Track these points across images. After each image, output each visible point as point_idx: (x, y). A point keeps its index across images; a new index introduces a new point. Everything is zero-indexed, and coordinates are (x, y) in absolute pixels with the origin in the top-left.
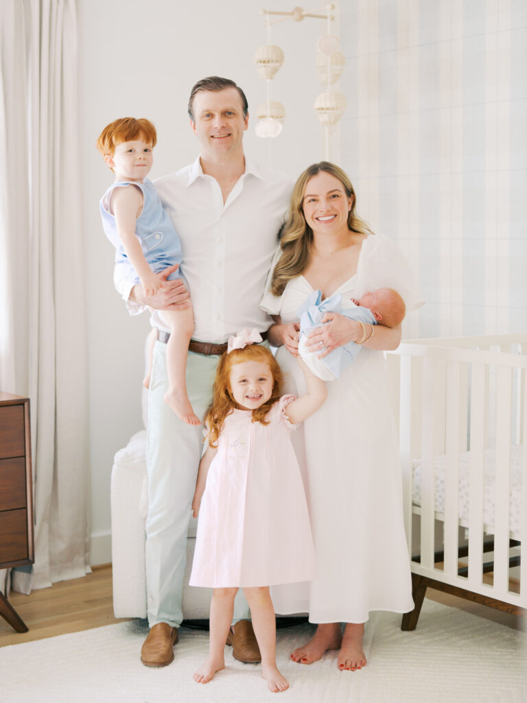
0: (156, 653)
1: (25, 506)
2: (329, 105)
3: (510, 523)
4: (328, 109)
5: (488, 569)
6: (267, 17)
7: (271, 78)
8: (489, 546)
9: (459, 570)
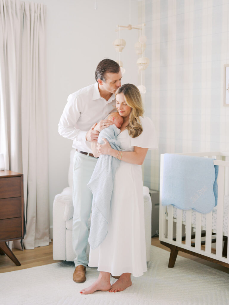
0: (80, 277)
1: (20, 216)
2: (143, 62)
3: (212, 226)
4: (143, 64)
5: (203, 243)
6: (119, 28)
7: (121, 51)
8: (203, 234)
9: (192, 244)
